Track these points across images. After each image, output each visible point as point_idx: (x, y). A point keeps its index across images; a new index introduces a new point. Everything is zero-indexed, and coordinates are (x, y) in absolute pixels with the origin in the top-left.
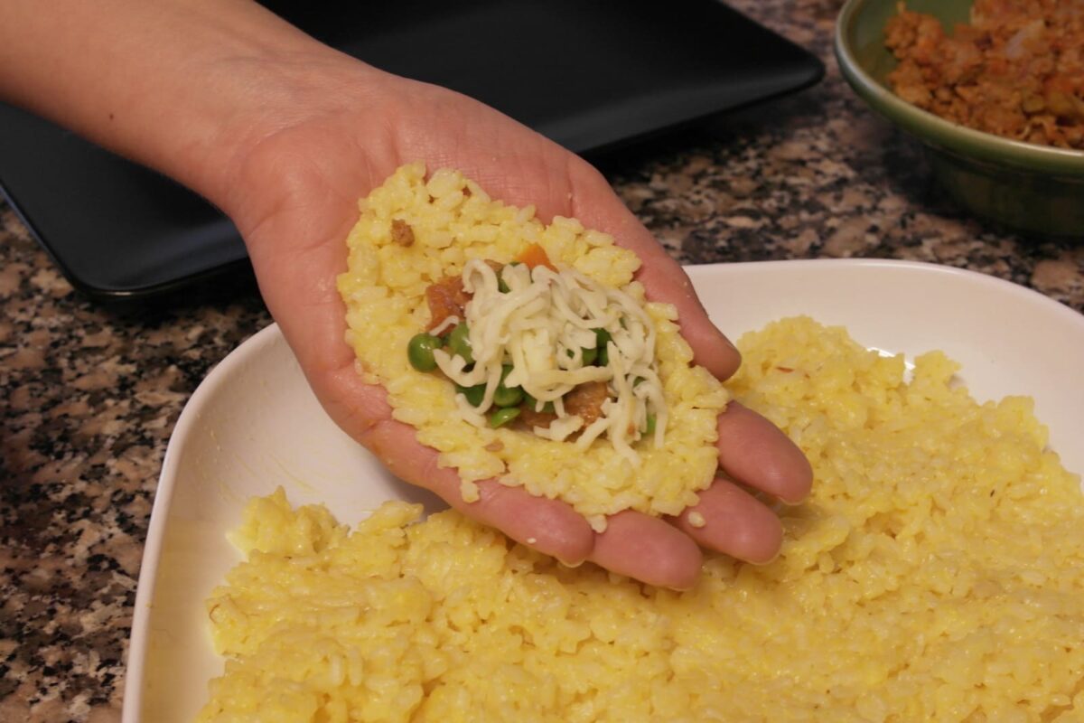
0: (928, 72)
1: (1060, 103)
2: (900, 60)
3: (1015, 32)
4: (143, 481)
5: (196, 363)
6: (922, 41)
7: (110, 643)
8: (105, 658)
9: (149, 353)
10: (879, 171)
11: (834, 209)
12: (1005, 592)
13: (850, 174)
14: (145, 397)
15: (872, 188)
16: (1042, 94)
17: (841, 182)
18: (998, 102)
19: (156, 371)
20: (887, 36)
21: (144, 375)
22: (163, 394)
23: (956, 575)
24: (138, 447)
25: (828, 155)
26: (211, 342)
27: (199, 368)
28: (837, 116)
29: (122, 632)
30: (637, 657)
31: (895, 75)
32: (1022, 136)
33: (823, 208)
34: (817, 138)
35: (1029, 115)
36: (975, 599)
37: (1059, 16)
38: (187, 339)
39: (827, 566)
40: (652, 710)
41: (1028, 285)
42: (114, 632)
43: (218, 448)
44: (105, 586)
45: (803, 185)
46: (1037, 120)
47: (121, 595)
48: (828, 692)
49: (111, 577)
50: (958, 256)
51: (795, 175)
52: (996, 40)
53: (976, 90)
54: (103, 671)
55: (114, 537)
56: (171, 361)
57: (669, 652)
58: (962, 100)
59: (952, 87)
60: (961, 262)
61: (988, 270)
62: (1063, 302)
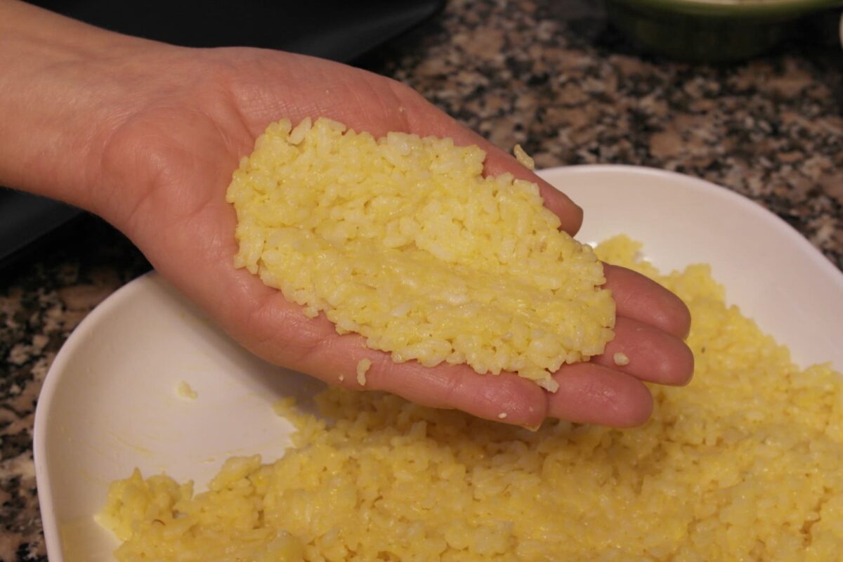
11: (484, 114)
12: (746, 437)
17: (480, 91)
25: (461, 68)
28: (457, 32)
33: (474, 115)
34: (448, 53)
36: (726, 446)
41: (649, 161)
45: (451, 97)
48: (645, 551)
51: (441, 88)
57: (514, 547)
60: (594, 145)
61: (615, 149)
62: (680, 170)
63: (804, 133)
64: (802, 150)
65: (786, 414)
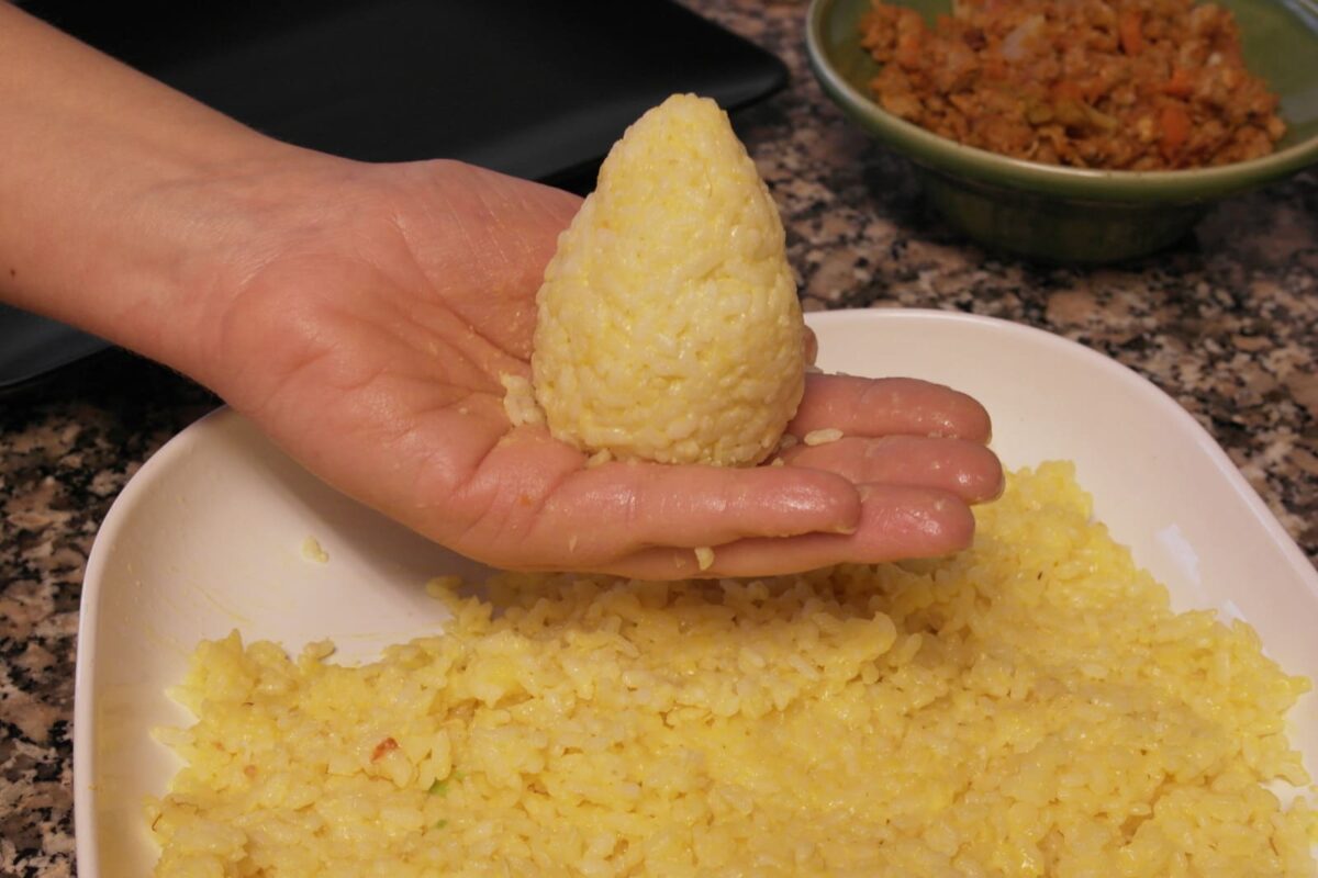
0: (916, 79)
1: (1071, 112)
2: (882, 64)
3: (1012, 29)
4: (35, 624)
5: (78, 472)
6: (904, 40)
7: (25, 829)
8: (21, 848)
9: (16, 463)
10: (860, 191)
11: (815, 240)
12: (1069, 692)
13: (828, 196)
14: (21, 519)
15: (854, 213)
16: (1049, 101)
17: (818, 207)
18: (1000, 113)
19: (29, 485)
20: (862, 35)
21: (15, 492)
22: (43, 513)
23: (1013, 675)
24: (21, 583)
25: (799, 174)
26: (93, 445)
27: (82, 478)
28: (804, 126)
29: (39, 814)
30: (670, 800)
31: (878, 83)
32: (1030, 153)
33: (802, 240)
34: (784, 154)
35: (1035, 127)
36: (1038, 701)
37: (1060, 8)
38: (62, 443)
39: (869, 678)
40: (695, 861)
41: (1042, 323)
42: (28, 816)
43: (138, 583)
44: (9, 758)
46: (1044, 132)
47: (30, 768)
48: (888, 821)
49: (14, 747)
50: (962, 290)
52: (990, 38)
53: (975, 99)
54: (22, 864)
55: (10, 697)
56: (46, 472)
57: (704, 790)
58: (958, 110)
59: (945, 97)
60: (966, 297)
61: (996, 305)
62: (1085, 342)
63: (1281, 313)
64: (1272, 335)
65: (1141, 674)
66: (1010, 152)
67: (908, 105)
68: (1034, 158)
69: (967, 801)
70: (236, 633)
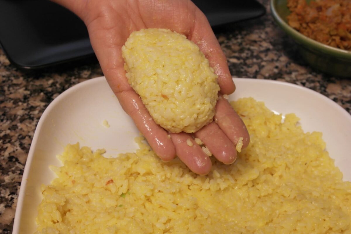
0: (300, 17)
1: (342, 32)
2: (291, 12)
3: (330, 7)
4: (29, 132)
5: (50, 93)
6: (299, 6)
7: (13, 187)
8: (11, 192)
9: (34, 87)
10: (280, 47)
11: (265, 59)
12: (306, 199)
13: (271, 47)
14: (32, 103)
15: (278, 53)
16: (337, 29)
17: (268, 50)
18: (322, 30)
19: (36, 94)
20: (288, 3)
21: (33, 95)
22: (38, 102)
23: (291, 191)
24: (28, 120)
25: (264, 40)
26: (55, 86)
27: (50, 94)
28: (269, 27)
29: (18, 184)
30: (185, 210)
31: (289, 17)
32: (328, 43)
33: (261, 58)
34: (261, 33)
35: (331, 36)
36: (296, 200)
37: (345, 3)
38: (48, 84)
39: (250, 185)
40: (188, 229)
41: (324, 92)
42: (15, 183)
43: (54, 125)
44: (14, 167)
45: (255, 50)
46: (334, 37)
47: (18, 170)
48: (246, 227)
49: (16, 164)
50: (303, 79)
51: (253, 46)
52: (323, 9)
53: (315, 25)
54: (10, 196)
55: (18, 151)
56: (42, 91)
57: (195, 209)
58: (310, 28)
59: (307, 24)
60: (304, 81)
61: (312, 85)
62: (335, 100)
65: (330, 197)
66: (322, 42)
67: (296, 25)
68: (329, 45)
69: (269, 225)
70: (78, 143)
